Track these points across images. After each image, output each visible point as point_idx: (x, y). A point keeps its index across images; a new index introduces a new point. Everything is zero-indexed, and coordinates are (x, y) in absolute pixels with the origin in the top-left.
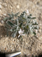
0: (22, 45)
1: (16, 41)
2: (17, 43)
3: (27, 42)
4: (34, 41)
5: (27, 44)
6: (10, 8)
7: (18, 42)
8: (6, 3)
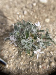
0: (16, 60)
1: (15, 51)
2: (13, 54)
3: (24, 62)
4: (31, 68)
5: (22, 63)
6: (34, 18)
7: (16, 54)
8: (33, 11)
